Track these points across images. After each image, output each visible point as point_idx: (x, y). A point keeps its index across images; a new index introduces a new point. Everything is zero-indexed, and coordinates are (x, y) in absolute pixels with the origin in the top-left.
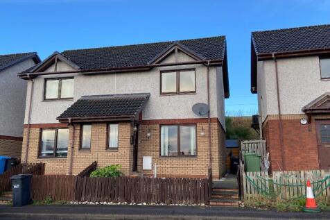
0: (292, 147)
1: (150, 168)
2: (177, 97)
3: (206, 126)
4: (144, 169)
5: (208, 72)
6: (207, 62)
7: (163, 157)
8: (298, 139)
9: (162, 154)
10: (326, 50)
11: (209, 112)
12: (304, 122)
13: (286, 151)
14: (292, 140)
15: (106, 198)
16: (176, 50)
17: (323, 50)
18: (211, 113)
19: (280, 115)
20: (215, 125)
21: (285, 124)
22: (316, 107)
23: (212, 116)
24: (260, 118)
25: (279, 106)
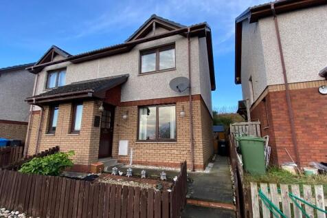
0: (307, 126)
1: (126, 154)
2: (155, 75)
3: (186, 104)
4: (119, 154)
5: (189, 43)
6: (187, 30)
7: (140, 141)
8: (317, 116)
9: (140, 138)
11: (190, 87)
13: (299, 132)
14: (307, 118)
16: (154, 25)
18: (192, 89)
19: (286, 84)
21: (295, 96)
23: (193, 93)
24: (248, 101)
25: (284, 72)
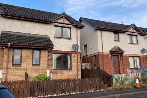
1: (49, 76)
2: (62, 40)
3: (76, 55)
6: (78, 26)
8: (108, 62)
10: (118, 30)
12: (110, 56)
14: (106, 63)
15: (51, 93)
16: (64, 17)
17: (116, 30)
19: (103, 53)
20: (79, 55)
21: (104, 56)
22: (115, 51)
23: (78, 51)
25: (103, 49)
